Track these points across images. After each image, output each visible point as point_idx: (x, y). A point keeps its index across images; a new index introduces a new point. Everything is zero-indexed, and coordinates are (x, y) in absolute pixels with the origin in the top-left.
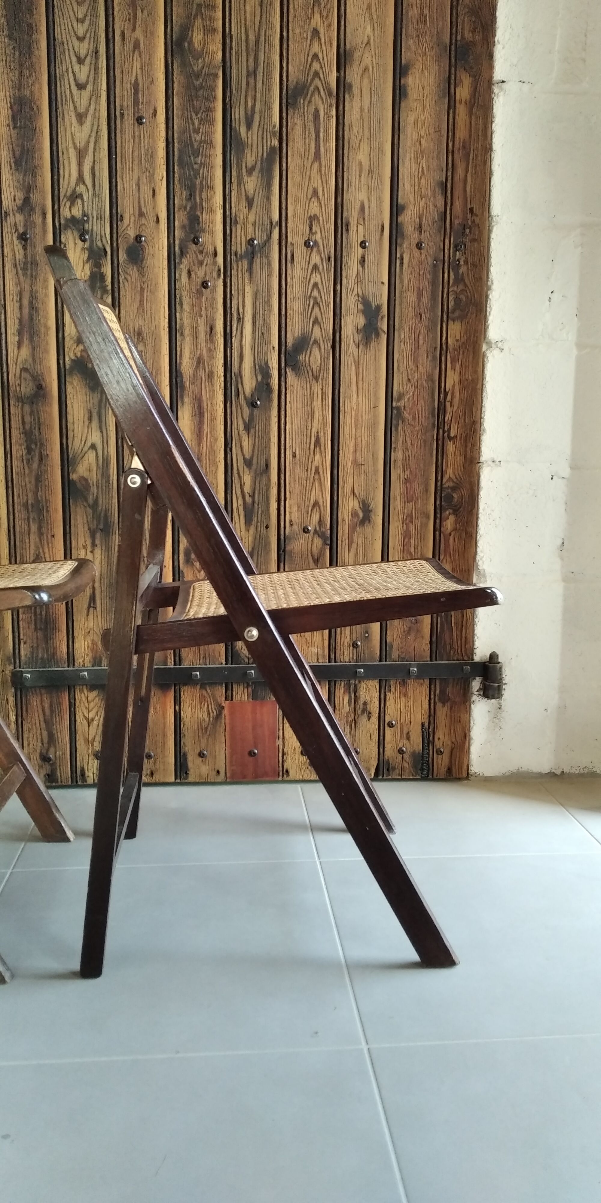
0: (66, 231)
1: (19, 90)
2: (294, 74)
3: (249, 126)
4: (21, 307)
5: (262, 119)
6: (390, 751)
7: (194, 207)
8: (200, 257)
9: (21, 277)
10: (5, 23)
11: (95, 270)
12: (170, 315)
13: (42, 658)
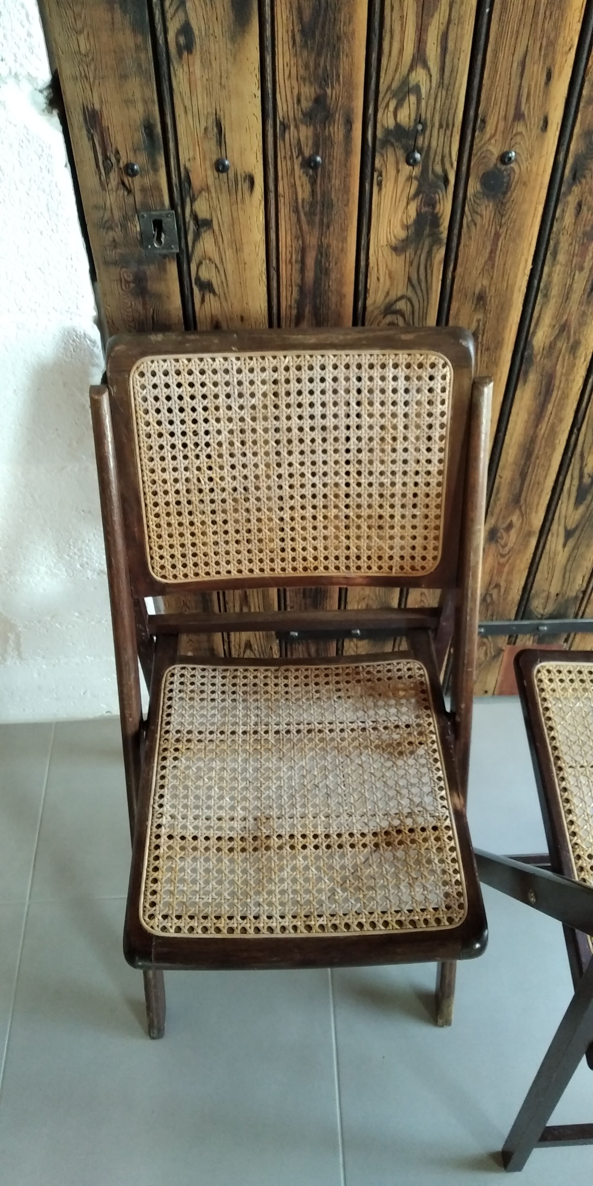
0: (384, 152)
4: (302, 270)
9: (305, 227)
11: (424, 210)
12: (533, 271)
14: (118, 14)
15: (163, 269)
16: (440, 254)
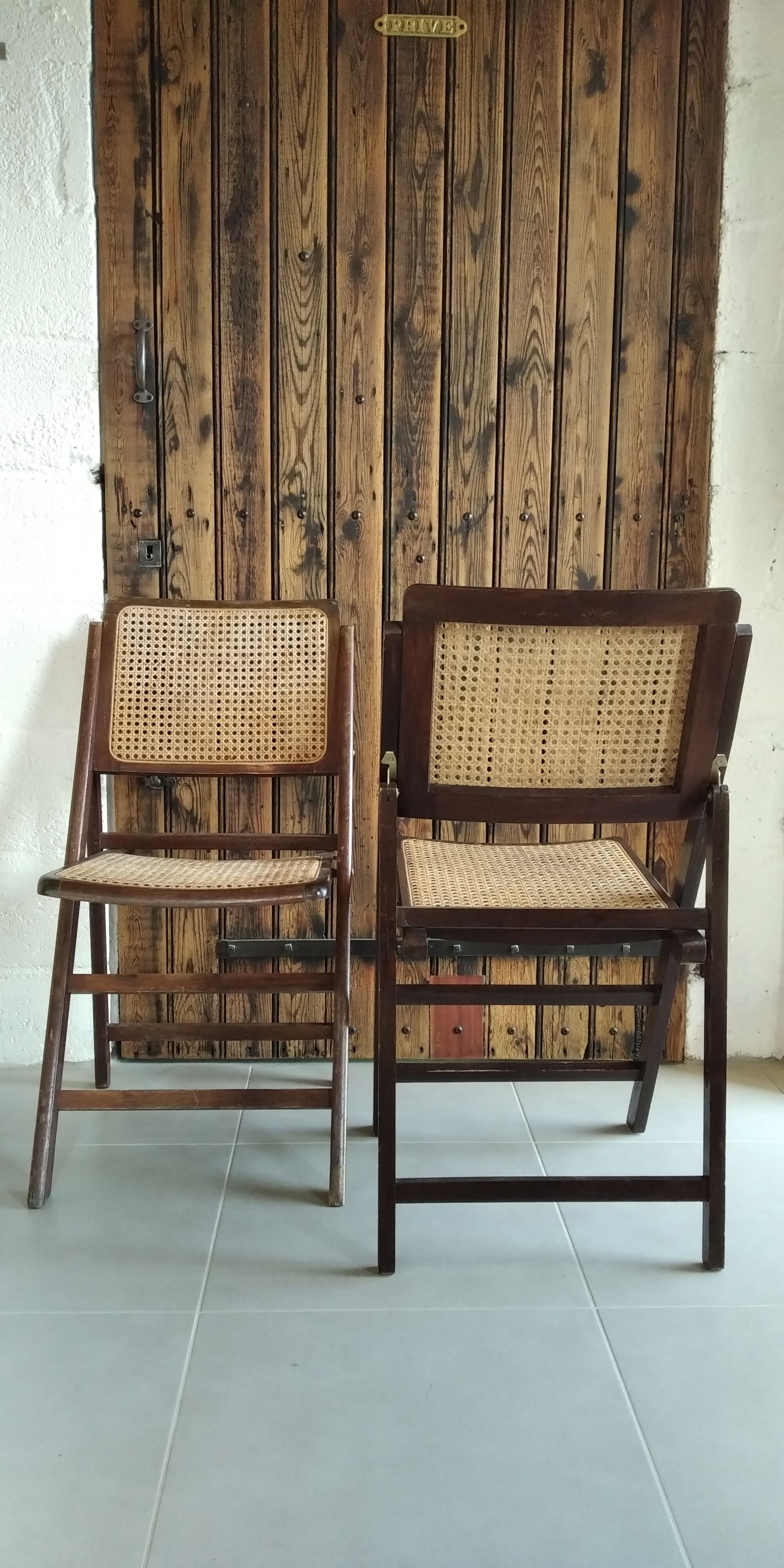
0: (284, 509)
1: (243, 371)
2: (513, 351)
3: (467, 403)
4: (238, 583)
5: (480, 396)
6: (601, 1032)
7: (410, 484)
8: (415, 532)
9: (239, 553)
10: (231, 310)
11: (311, 546)
12: (384, 589)
13: (247, 929)
14: (140, 430)
15: (151, 578)
16: (324, 576)
